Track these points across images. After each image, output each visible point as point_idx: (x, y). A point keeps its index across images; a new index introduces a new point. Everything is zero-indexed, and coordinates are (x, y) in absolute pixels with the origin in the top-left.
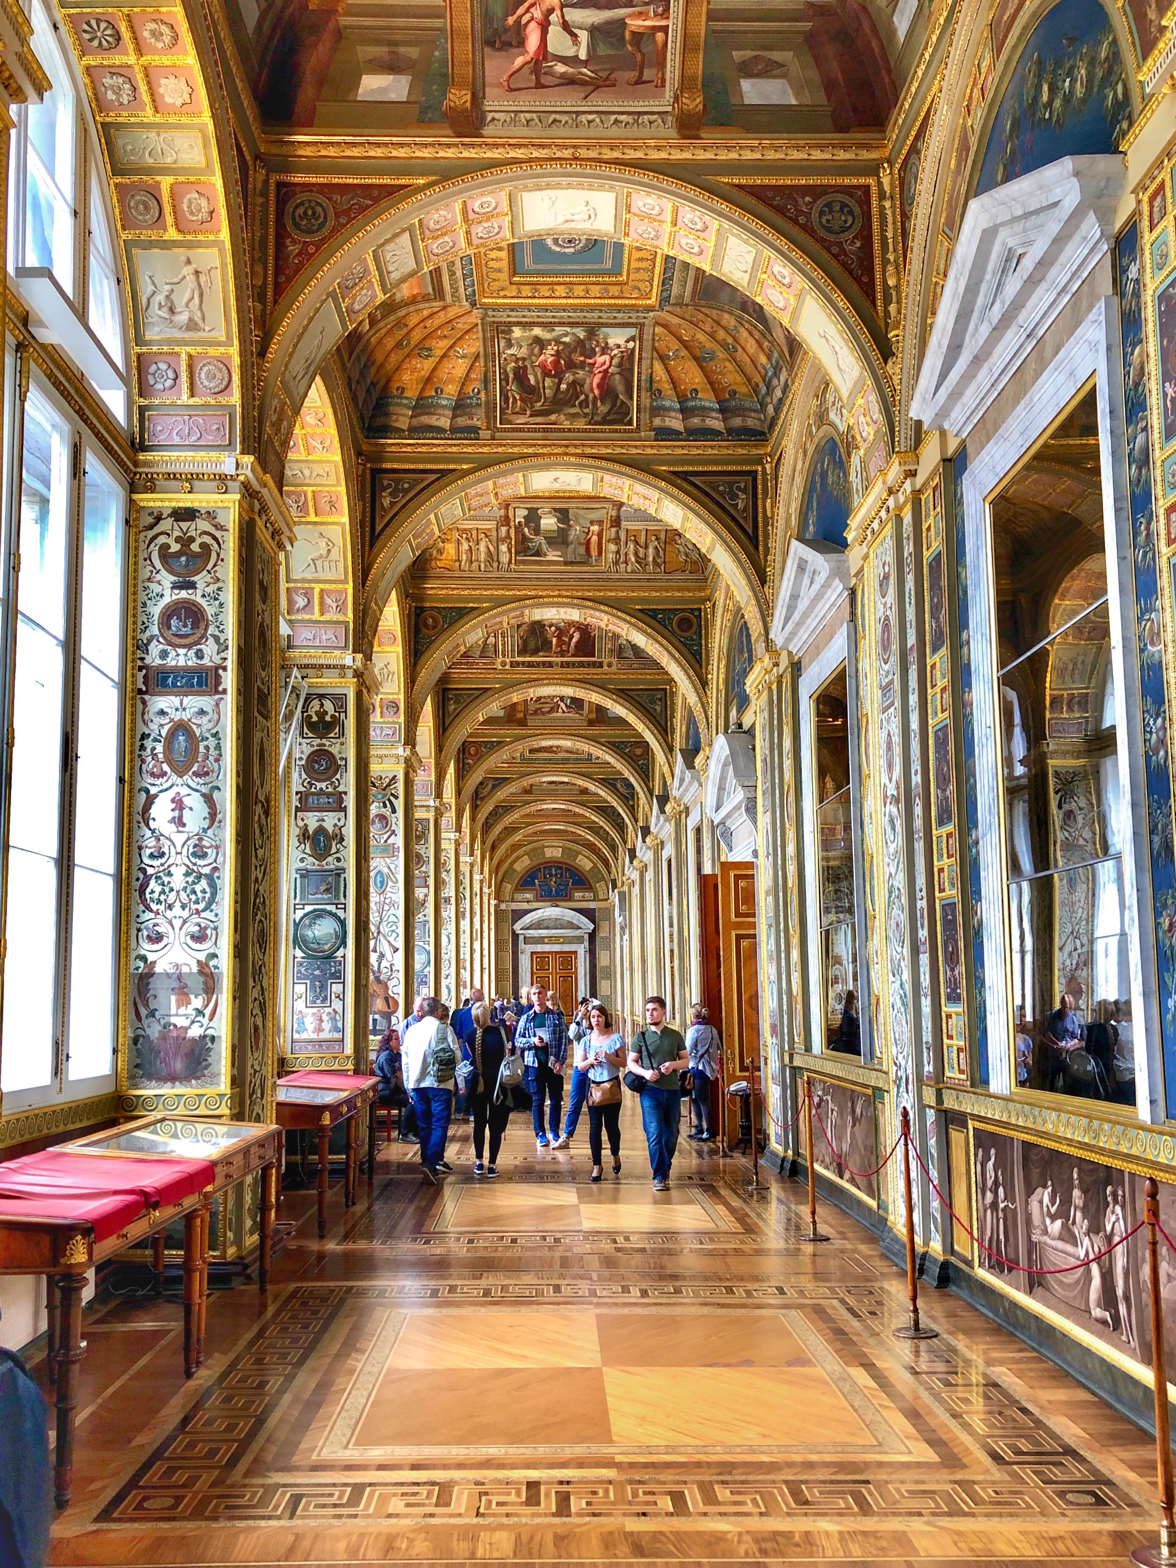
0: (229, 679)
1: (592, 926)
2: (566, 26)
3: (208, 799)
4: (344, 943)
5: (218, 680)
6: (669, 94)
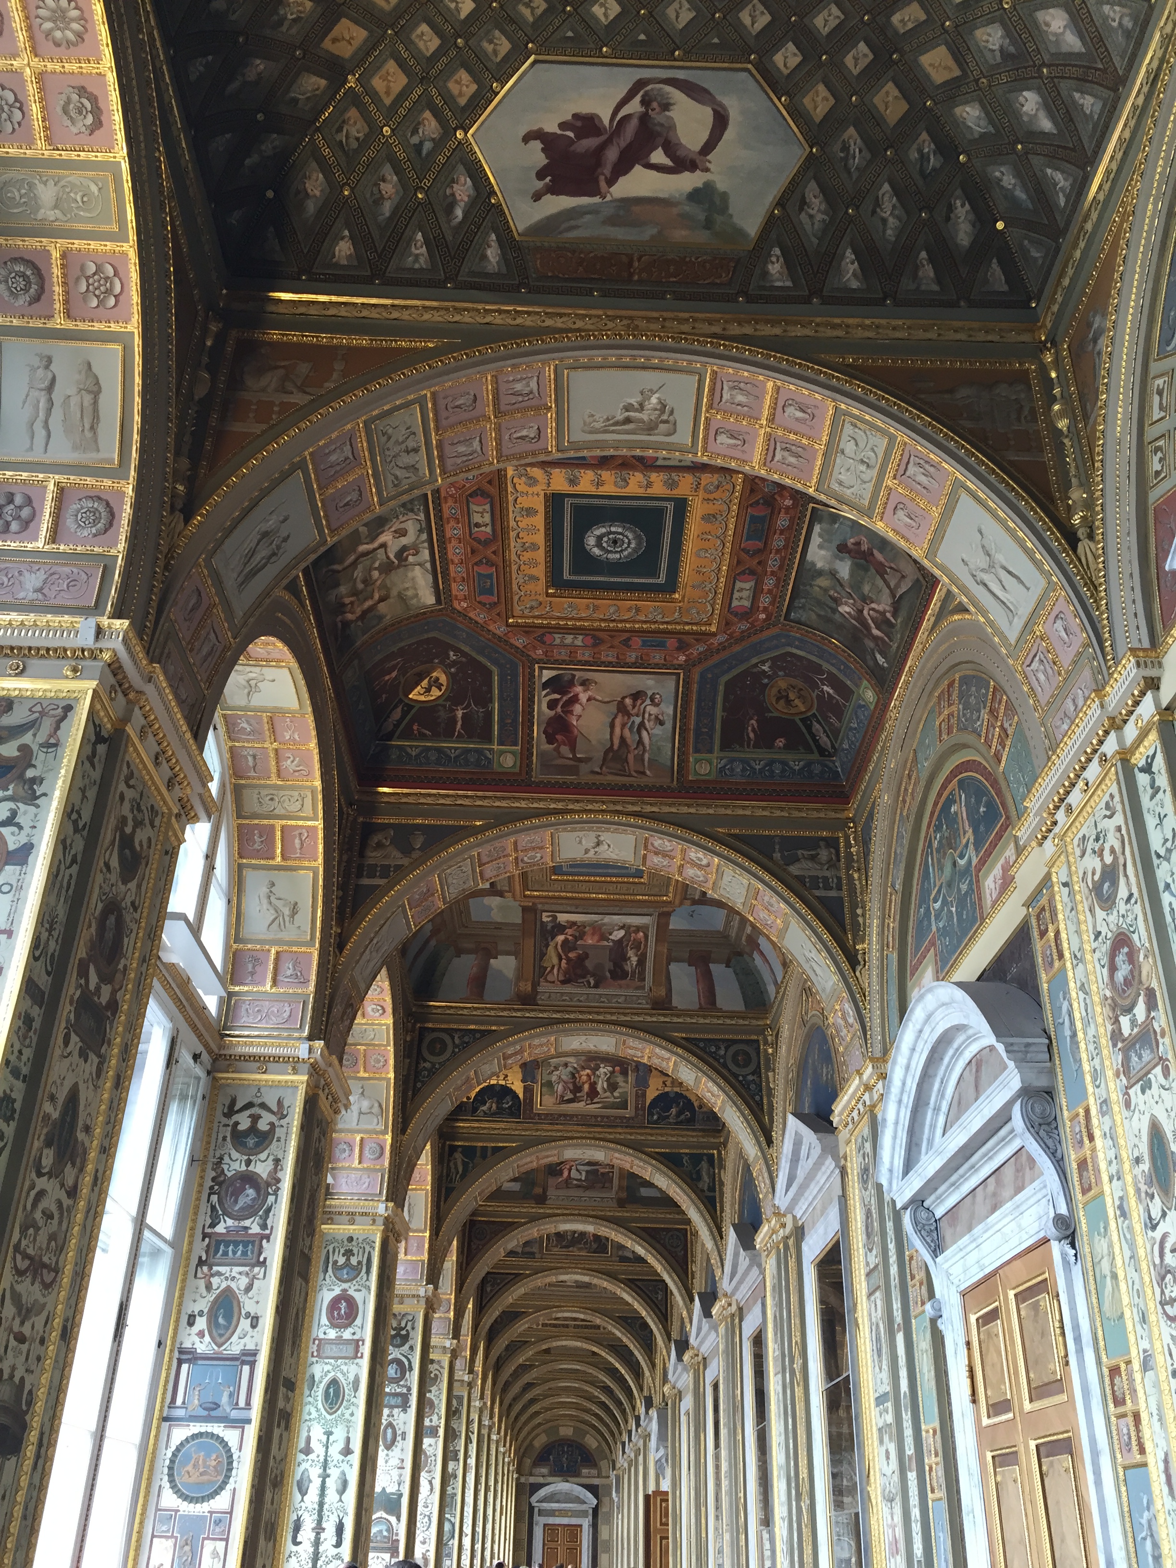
1: (595, 1502)
2: (578, 1169)
3: (430, 1482)
4: (453, 1537)
6: (614, 1190)
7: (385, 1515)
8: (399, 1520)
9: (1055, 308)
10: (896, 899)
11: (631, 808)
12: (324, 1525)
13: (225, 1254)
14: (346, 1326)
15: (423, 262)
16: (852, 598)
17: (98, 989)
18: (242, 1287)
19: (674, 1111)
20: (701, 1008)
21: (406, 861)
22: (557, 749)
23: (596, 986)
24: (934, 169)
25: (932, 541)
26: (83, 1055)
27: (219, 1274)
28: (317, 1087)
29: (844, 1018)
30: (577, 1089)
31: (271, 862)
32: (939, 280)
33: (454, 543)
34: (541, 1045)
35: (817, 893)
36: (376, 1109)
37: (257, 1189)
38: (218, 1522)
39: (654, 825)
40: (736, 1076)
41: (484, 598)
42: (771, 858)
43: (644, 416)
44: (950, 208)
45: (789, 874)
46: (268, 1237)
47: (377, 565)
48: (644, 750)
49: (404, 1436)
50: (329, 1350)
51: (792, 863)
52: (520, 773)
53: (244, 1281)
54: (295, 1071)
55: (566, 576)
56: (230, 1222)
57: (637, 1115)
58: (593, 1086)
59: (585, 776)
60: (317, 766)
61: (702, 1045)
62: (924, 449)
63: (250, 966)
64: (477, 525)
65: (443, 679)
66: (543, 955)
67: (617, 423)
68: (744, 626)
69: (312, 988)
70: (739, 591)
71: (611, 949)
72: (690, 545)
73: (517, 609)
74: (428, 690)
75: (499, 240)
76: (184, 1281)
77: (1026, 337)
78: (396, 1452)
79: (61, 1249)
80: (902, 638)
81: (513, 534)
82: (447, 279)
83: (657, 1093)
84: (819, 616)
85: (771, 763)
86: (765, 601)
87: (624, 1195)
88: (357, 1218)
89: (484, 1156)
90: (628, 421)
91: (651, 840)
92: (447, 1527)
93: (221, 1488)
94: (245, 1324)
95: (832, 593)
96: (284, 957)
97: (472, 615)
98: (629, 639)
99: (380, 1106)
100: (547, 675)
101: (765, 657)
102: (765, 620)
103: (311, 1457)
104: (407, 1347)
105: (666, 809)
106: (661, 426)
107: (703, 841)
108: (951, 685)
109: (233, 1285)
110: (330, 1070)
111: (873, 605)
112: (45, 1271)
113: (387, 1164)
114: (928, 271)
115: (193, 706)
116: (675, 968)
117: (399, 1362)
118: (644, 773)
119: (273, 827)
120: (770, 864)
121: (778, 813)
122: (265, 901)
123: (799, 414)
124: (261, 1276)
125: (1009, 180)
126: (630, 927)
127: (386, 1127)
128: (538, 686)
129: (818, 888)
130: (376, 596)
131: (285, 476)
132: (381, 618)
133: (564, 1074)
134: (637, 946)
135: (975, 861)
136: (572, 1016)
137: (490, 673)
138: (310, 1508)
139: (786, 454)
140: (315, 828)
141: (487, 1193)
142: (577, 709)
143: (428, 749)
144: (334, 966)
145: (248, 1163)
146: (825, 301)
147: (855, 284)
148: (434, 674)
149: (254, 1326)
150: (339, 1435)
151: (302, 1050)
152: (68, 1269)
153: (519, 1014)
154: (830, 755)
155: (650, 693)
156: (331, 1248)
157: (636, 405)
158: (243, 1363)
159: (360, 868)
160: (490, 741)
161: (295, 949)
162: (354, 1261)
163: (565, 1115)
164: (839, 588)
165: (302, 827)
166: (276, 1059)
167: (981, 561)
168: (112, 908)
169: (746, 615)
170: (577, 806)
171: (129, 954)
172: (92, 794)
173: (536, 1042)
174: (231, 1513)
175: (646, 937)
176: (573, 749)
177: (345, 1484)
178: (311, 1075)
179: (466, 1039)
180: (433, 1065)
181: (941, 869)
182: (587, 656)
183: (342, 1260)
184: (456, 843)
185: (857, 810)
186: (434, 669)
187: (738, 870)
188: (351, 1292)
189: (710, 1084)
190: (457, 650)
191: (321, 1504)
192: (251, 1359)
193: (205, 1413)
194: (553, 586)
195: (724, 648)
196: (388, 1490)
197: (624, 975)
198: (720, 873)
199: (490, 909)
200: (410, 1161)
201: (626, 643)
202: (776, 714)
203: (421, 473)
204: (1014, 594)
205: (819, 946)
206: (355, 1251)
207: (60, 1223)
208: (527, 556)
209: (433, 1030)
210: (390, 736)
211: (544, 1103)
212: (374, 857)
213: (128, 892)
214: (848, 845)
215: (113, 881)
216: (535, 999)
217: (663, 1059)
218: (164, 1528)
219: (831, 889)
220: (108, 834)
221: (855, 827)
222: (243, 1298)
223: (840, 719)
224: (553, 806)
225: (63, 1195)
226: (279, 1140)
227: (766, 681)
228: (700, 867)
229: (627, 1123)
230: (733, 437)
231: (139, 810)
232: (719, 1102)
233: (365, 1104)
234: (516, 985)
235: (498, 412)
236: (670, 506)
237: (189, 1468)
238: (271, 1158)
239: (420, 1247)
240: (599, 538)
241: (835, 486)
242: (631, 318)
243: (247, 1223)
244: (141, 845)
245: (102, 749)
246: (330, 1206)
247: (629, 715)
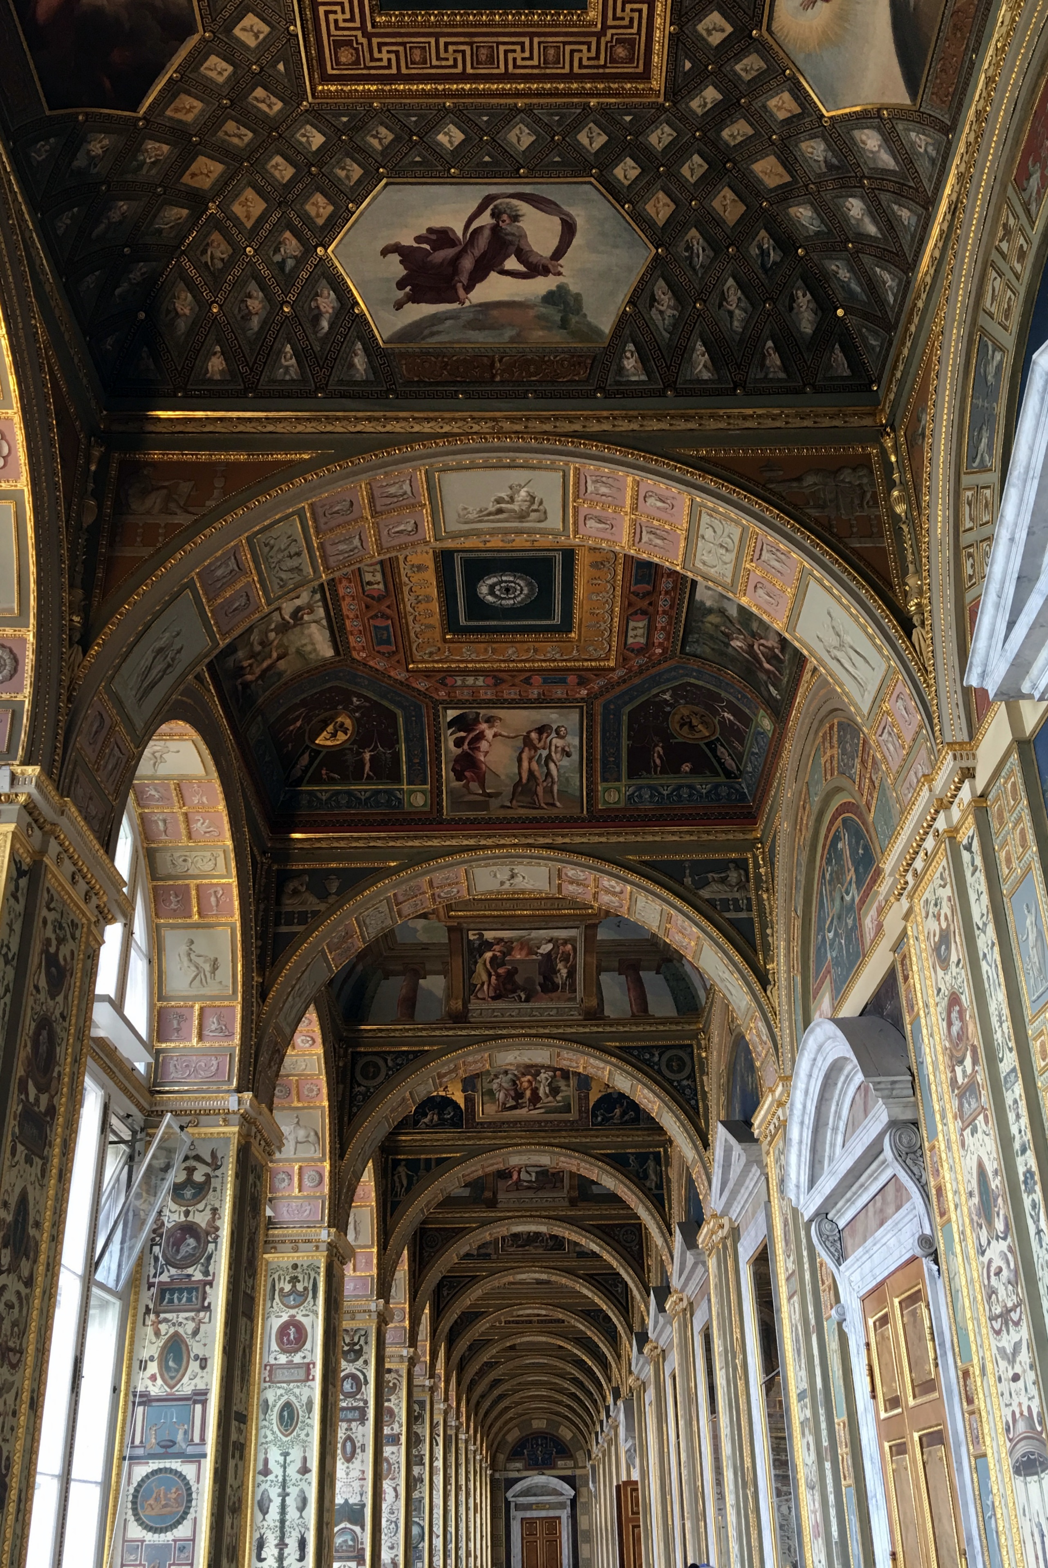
0: (403, 1439)
1: (572, 1491)
2: (527, 1172)
3: (395, 1489)
4: (423, 1539)
5: (399, 1439)
6: (565, 1190)
7: (349, 1526)
8: (363, 1528)
9: (892, 396)
10: (798, 923)
11: (542, 841)
12: (287, 1541)
13: (171, 1301)
14: (297, 1351)
15: (294, 373)
16: (742, 633)
17: (37, 1100)
18: (190, 1332)
19: (618, 1111)
20: (633, 1015)
21: (322, 907)
22: (466, 786)
23: (527, 1000)
24: (774, 263)
25: (789, 617)
26: (29, 1161)
27: (166, 1320)
28: (248, 1135)
29: (759, 1036)
30: (519, 1095)
31: (189, 921)
32: (785, 368)
33: (348, 600)
34: (475, 1062)
35: (728, 915)
36: (312, 1138)
37: (197, 1238)
38: (182, 1549)
39: (565, 856)
40: (671, 1082)
41: (383, 648)
42: (682, 883)
43: (515, 507)
44: (793, 299)
45: (700, 898)
46: (211, 1284)
47: (273, 626)
48: (553, 783)
49: (363, 1448)
50: (280, 1375)
51: (702, 887)
52: (431, 812)
53: (190, 1326)
54: (227, 1123)
55: (462, 622)
56: (173, 1271)
57: (581, 1119)
58: (535, 1091)
59: (495, 811)
60: (227, 826)
61: (636, 1053)
62: (772, 538)
63: (175, 1022)
64: (369, 583)
65: (348, 723)
66: (472, 972)
67: (490, 514)
68: (642, 660)
69: (237, 1040)
70: (635, 629)
71: (540, 963)
72: (580, 591)
73: (417, 656)
74: (334, 735)
75: (365, 349)
76: (133, 1329)
77: (868, 422)
78: (356, 1464)
79: (23, 1333)
80: (790, 674)
81: (406, 590)
82: (318, 389)
83: (600, 1095)
84: (713, 649)
85: (679, 787)
86: (659, 637)
87: (575, 1194)
88: (301, 1245)
89: (428, 1168)
90: (500, 511)
91: (564, 870)
92: (415, 1530)
93: (183, 1518)
94: (194, 1366)
95: (723, 628)
96: (207, 1012)
97: (371, 663)
98: (530, 677)
99: (316, 1134)
100: (451, 714)
101: (664, 687)
102: (661, 654)
103: (270, 1477)
104: (361, 1361)
105: (578, 840)
106: (532, 514)
107: (615, 870)
108: (831, 728)
109: (181, 1330)
110: (260, 1118)
111: (762, 641)
112: (11, 1354)
113: (326, 1190)
114: (775, 360)
115: (103, 818)
116: (604, 977)
117: (354, 1377)
118: (553, 805)
119: (187, 885)
120: (681, 889)
121: (688, 838)
122: (185, 959)
123: (659, 504)
124: (207, 1320)
125: (844, 274)
126: (557, 940)
127: (324, 1154)
128: (443, 725)
129: (729, 910)
130: (275, 655)
131: (175, 597)
132: (280, 675)
133: (505, 1081)
134: (566, 958)
135: (857, 900)
136: (504, 1032)
137: (394, 717)
138: (272, 1525)
139: (652, 536)
140: (230, 884)
141: (434, 1203)
142: (484, 745)
143: (338, 793)
144: (258, 1016)
145: (187, 1213)
146: (678, 394)
147: (706, 375)
148: (339, 719)
149: (203, 1367)
150: (296, 1455)
151: (232, 1102)
152: (31, 1349)
153: (451, 1033)
154: (736, 777)
155: (554, 727)
156: (276, 1276)
157: (507, 498)
158: (196, 1402)
159: (278, 915)
160: (398, 780)
161: (217, 1003)
162: (300, 1287)
163: (508, 1122)
164: (729, 624)
165: (217, 885)
166: (208, 1113)
167: (833, 640)
168: (44, 1023)
169: (641, 651)
170: (489, 842)
171: (62, 1061)
172: (17, 927)
173: (470, 1059)
174: (194, 1540)
175: (574, 949)
176: (483, 786)
177: (304, 1502)
178: (241, 1125)
179: (399, 1061)
180: (368, 1088)
181: (833, 900)
182: (489, 695)
183: (288, 1288)
184: (372, 885)
185: (763, 831)
186: (337, 715)
187: (650, 897)
188: (299, 1318)
189: (646, 1091)
190: (359, 696)
191: (283, 1522)
192: (203, 1398)
193: (162, 1451)
194: (450, 631)
195: (624, 681)
196: (351, 1501)
197: (555, 987)
198: (632, 899)
199: (415, 930)
200: (350, 1185)
201: (527, 681)
202: (680, 740)
203: (305, 573)
204: (862, 671)
205: (731, 968)
206: (301, 1278)
207: (21, 1311)
208: (422, 607)
209: (366, 1054)
210: (299, 782)
211: (486, 1111)
212: (290, 904)
213: (56, 1007)
214: (757, 866)
215: (43, 1000)
216: (466, 1017)
217: (598, 1068)
218: (132, 1558)
219: (741, 910)
220: (35, 958)
221: (763, 847)
222: (190, 1341)
223: (742, 743)
224: (465, 842)
225: (21, 1287)
226: (215, 1190)
227: (668, 709)
228: (614, 894)
229: (572, 1127)
230: (600, 522)
231: (61, 927)
232: (656, 1108)
233: (301, 1133)
234: (448, 1002)
235: (375, 513)
236: (559, 557)
237: (151, 1502)
238: (209, 1207)
239: (369, 1263)
240: (492, 588)
241: (699, 565)
242: (494, 419)
243: (190, 1271)
244: (65, 959)
245: (23, 882)
246: (273, 1235)
247: (536, 749)
